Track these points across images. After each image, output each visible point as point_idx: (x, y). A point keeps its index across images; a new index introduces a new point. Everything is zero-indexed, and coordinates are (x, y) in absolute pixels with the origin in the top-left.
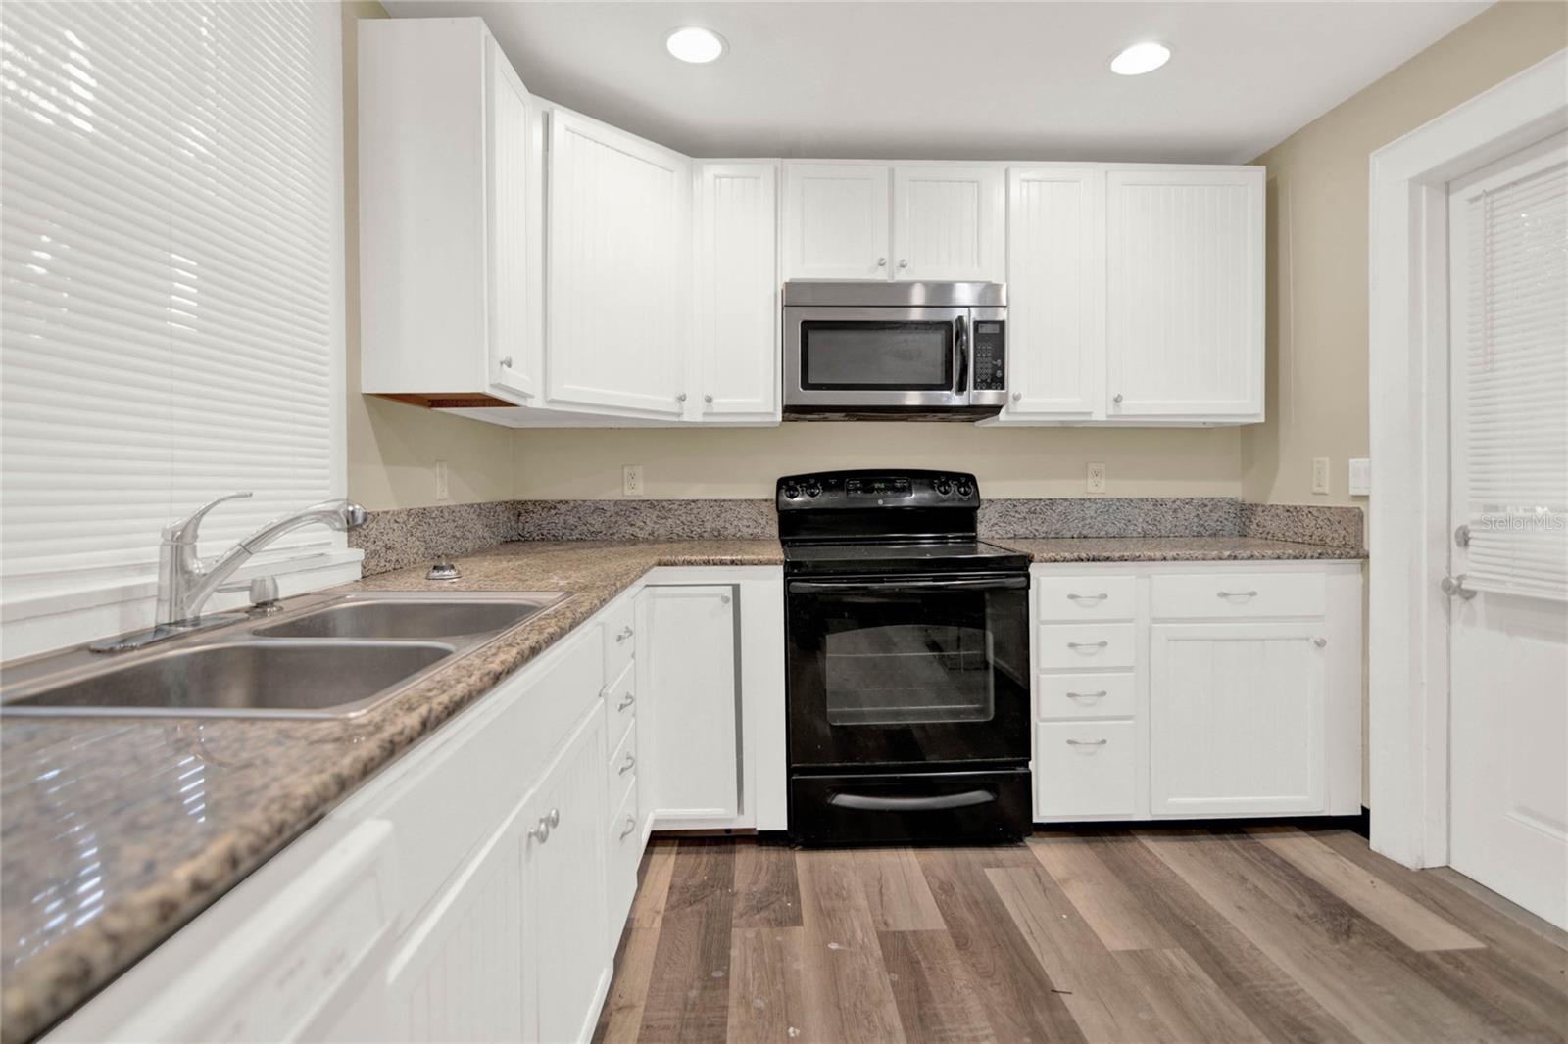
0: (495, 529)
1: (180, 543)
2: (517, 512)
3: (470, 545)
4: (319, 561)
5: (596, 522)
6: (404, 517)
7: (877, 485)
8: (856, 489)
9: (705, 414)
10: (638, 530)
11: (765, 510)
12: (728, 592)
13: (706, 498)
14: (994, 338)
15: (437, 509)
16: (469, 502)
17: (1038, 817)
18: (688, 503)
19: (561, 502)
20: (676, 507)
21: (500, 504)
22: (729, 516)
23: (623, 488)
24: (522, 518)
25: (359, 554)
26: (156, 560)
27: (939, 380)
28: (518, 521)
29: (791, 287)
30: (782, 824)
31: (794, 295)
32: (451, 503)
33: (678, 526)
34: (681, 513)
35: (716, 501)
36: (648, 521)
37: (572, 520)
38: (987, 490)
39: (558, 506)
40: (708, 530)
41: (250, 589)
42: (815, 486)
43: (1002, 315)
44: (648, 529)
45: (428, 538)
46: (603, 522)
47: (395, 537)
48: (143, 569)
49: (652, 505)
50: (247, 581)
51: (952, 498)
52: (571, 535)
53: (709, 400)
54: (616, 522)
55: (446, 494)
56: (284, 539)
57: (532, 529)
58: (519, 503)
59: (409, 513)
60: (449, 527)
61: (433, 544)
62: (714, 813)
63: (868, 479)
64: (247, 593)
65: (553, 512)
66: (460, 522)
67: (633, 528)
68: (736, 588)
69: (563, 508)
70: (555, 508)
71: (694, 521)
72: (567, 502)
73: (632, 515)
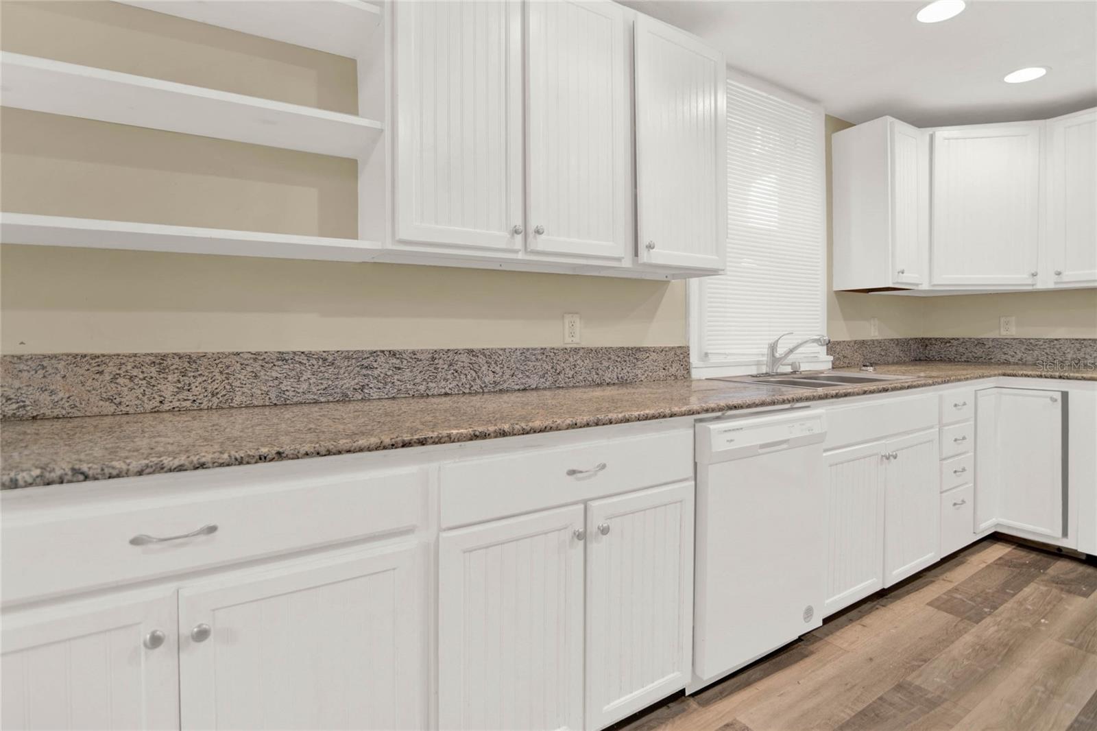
0: (908, 353)
1: (773, 348)
2: (925, 344)
3: (890, 360)
4: (814, 359)
5: (979, 352)
6: (853, 343)
9: (1056, 283)
10: (1010, 357)
12: (1058, 396)
13: (1067, 337)
15: (871, 340)
16: (891, 338)
18: (1052, 341)
19: (953, 339)
20: (1041, 343)
21: (912, 339)
22: (1089, 350)
23: (1000, 330)
24: (928, 348)
25: (831, 358)
26: (766, 353)
28: (925, 349)
32: (879, 338)
33: (1043, 355)
34: (1045, 347)
35: (1077, 340)
36: (1018, 352)
37: (961, 350)
39: (952, 341)
40: (1069, 359)
41: (791, 365)
44: (1018, 357)
45: (865, 355)
46: (983, 351)
47: (848, 352)
48: (763, 355)
49: (1021, 341)
50: (790, 362)
52: (960, 358)
53: (1059, 274)
54: (994, 352)
55: (877, 334)
56: (800, 350)
57: (934, 354)
58: (926, 339)
59: (855, 342)
60: (878, 350)
61: (868, 357)
64: (790, 367)
65: (948, 345)
66: (884, 348)
67: (1006, 356)
68: (1065, 396)
69: (955, 343)
70: (950, 342)
71: (1057, 352)
72: (958, 339)
73: (1005, 347)
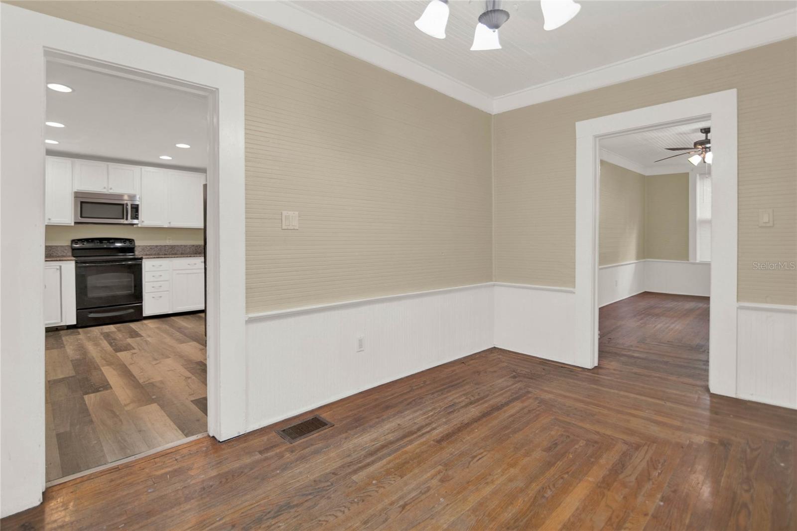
7: (104, 242)
8: (98, 243)
9: (48, 223)
11: (67, 248)
12: (58, 267)
14: (135, 209)
17: (144, 315)
22: (54, 250)
27: (121, 217)
29: (76, 193)
30: (74, 322)
31: (77, 195)
38: (137, 243)
42: (84, 242)
43: (137, 203)
51: (127, 244)
53: (50, 219)
62: (55, 322)
63: (101, 240)
68: (61, 267)
